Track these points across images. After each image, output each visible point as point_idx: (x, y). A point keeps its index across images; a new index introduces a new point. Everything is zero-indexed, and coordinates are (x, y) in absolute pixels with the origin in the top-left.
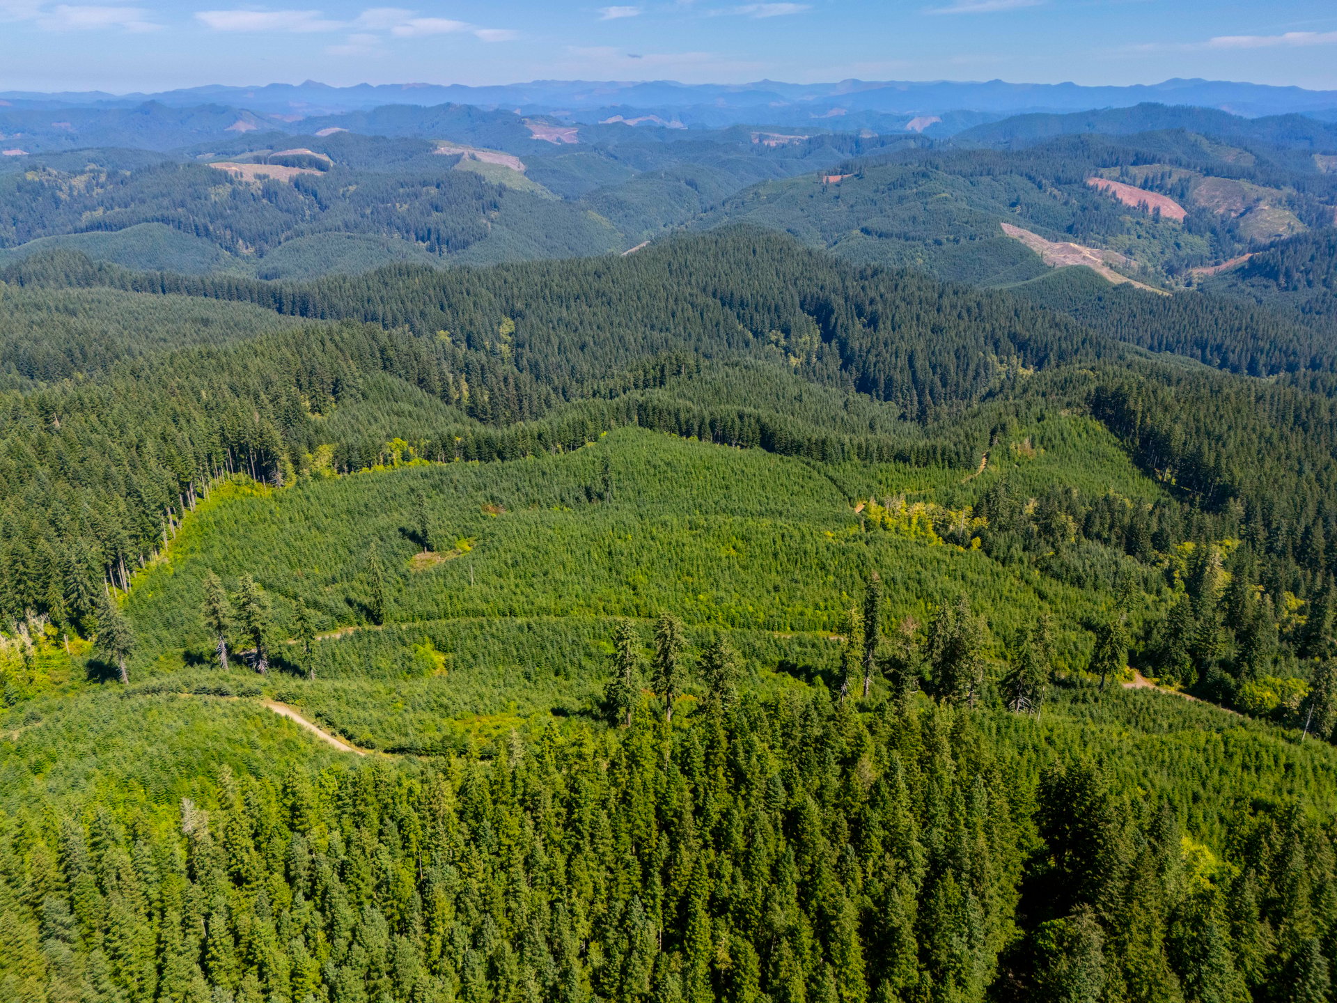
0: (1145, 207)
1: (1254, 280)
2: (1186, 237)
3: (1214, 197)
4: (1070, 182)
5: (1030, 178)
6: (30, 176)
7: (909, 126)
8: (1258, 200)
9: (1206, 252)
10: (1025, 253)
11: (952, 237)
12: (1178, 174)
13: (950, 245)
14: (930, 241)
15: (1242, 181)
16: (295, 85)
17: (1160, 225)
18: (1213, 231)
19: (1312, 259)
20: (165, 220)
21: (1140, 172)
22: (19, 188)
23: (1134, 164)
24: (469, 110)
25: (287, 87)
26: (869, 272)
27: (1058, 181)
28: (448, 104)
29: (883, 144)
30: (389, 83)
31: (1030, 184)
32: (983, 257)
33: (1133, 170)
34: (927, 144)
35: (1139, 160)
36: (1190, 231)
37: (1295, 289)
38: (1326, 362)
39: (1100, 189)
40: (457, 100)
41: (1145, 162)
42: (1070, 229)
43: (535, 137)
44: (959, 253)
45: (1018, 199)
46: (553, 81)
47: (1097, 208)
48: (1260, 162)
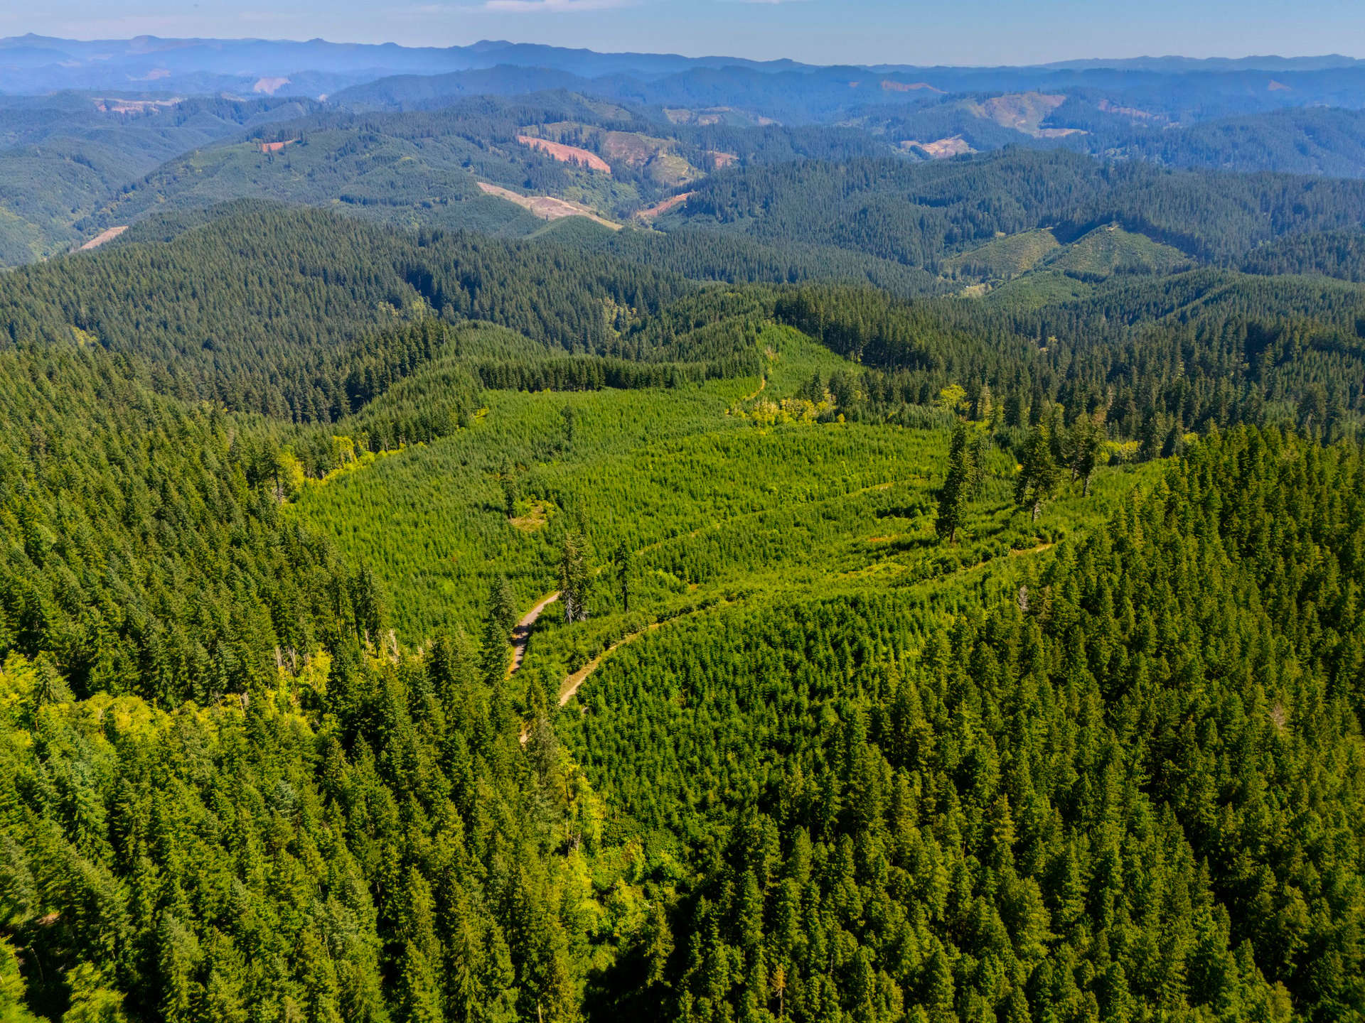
0: (576, 161)
1: (697, 216)
2: (618, 186)
3: (621, 149)
4: (504, 141)
5: (468, 138)
7: (257, 88)
8: (658, 149)
9: (636, 196)
10: (516, 210)
11: (437, 199)
12: (587, 130)
13: (441, 206)
14: (417, 205)
15: (638, 134)
17: (595, 176)
18: (636, 179)
19: (734, 195)
21: (555, 128)
23: (546, 122)
26: (429, 236)
27: (495, 141)
29: (266, 109)
31: (471, 145)
32: (477, 216)
33: (549, 127)
34: (316, 107)
35: (550, 118)
36: (619, 180)
37: (732, 220)
38: (801, 273)
39: (532, 146)
41: (556, 120)
42: (527, 184)
44: (451, 214)
45: (469, 159)
47: (540, 164)
48: (637, 117)
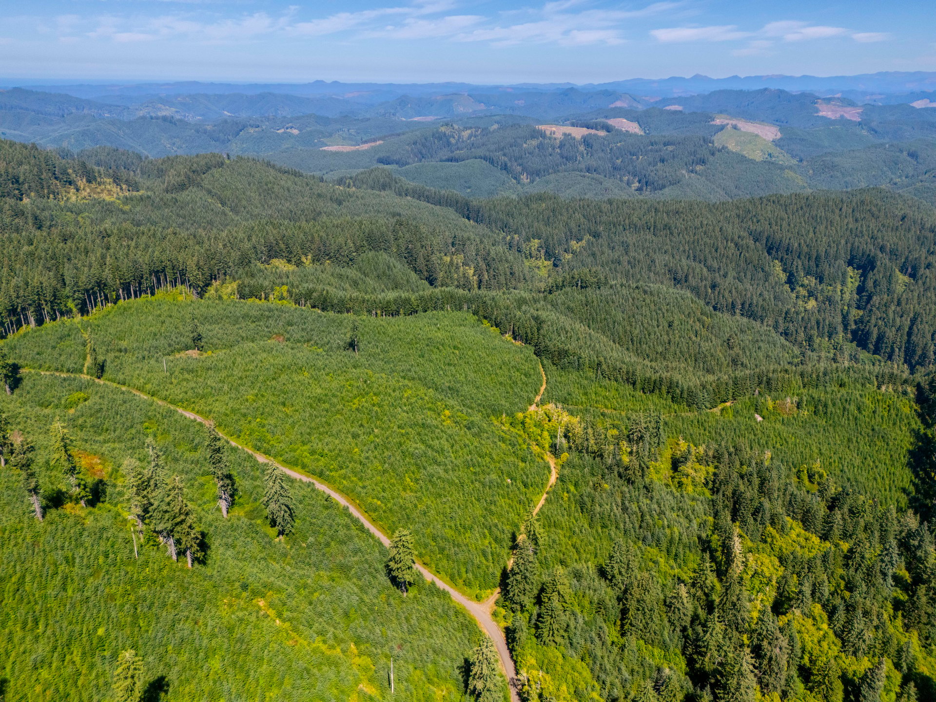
6: (443, 129)
16: (687, 77)
20: (485, 158)
22: (433, 135)
24: (781, 94)
25: (682, 79)
28: (766, 89)
30: (753, 75)
40: (773, 87)
43: (821, 114)
46: (896, 73)
